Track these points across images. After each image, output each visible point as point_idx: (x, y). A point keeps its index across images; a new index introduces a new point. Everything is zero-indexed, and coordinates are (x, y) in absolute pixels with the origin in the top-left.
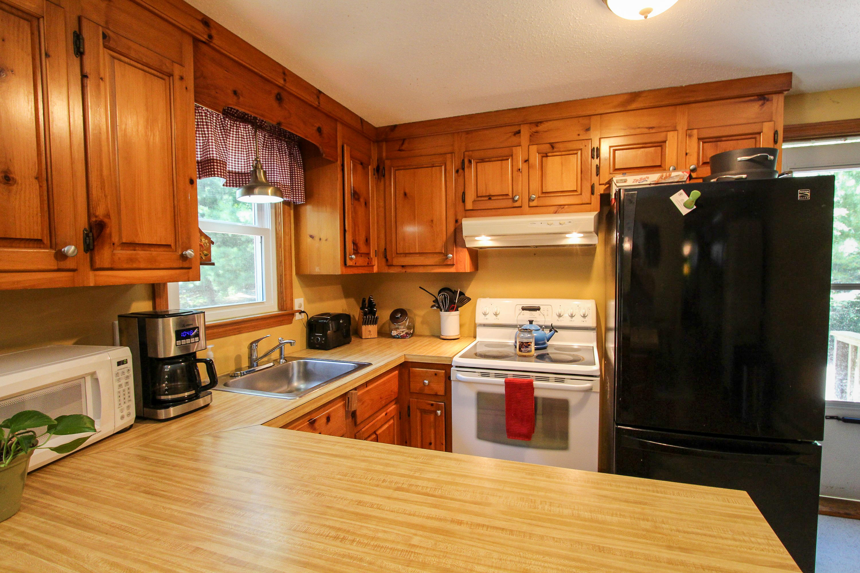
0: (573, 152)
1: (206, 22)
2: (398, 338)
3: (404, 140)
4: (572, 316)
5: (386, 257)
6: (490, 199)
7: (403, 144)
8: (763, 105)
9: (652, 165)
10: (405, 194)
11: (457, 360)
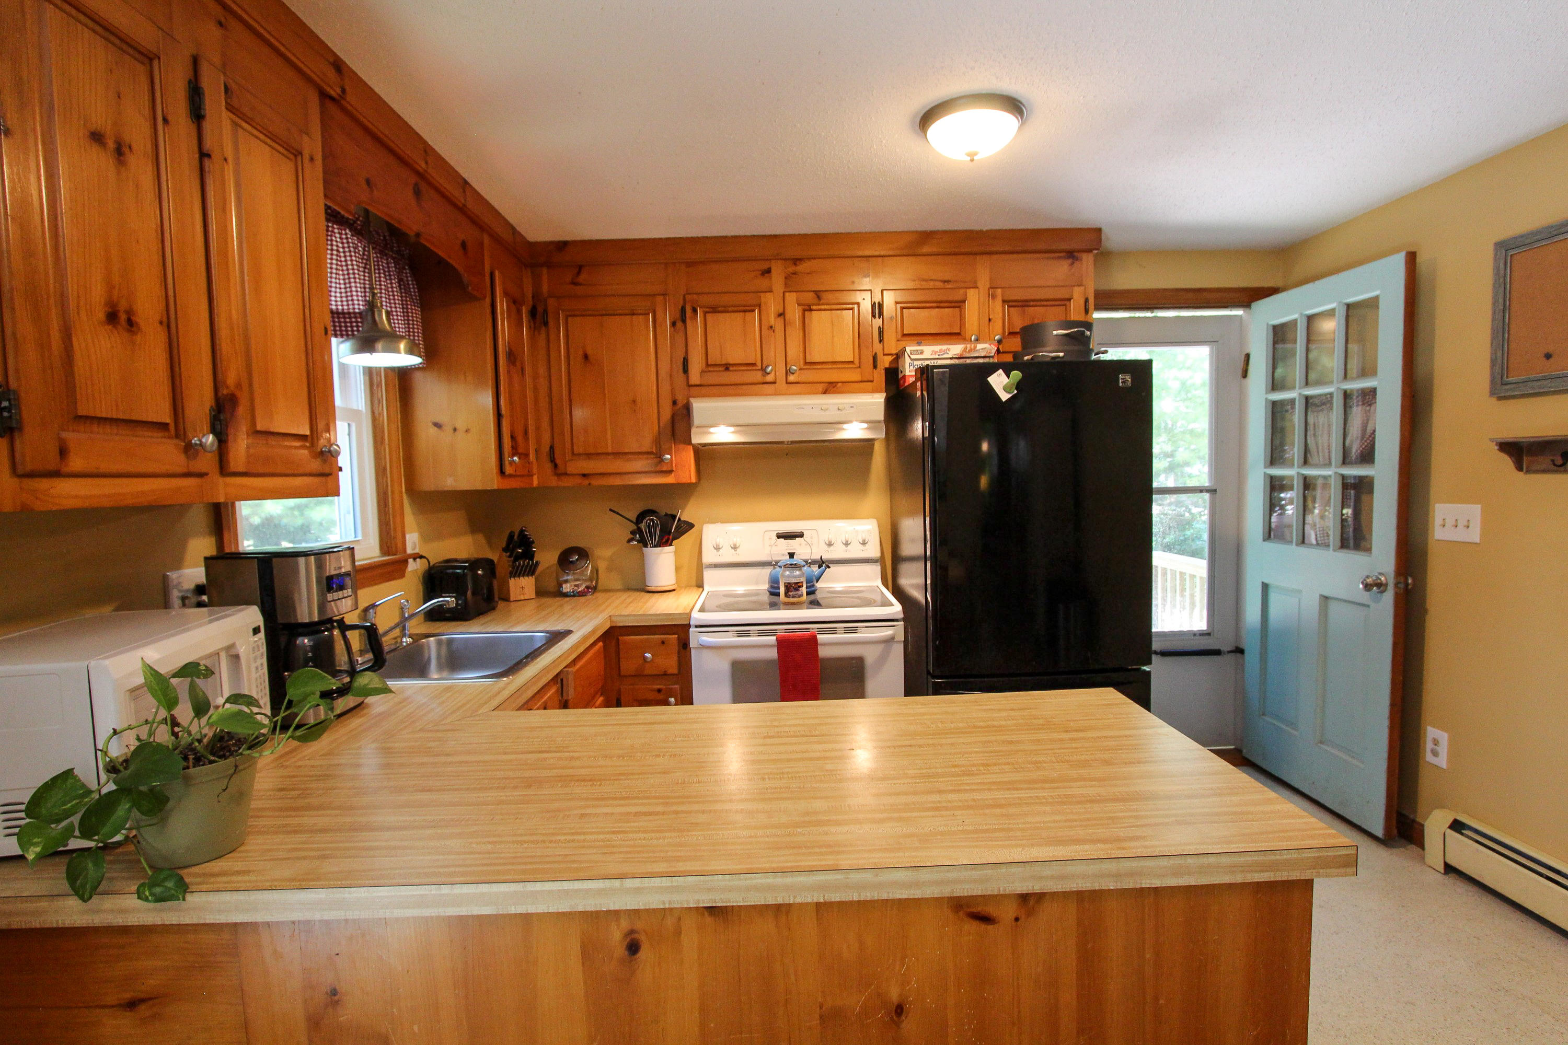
0: (847, 306)
1: (338, 66)
2: (574, 596)
3: (580, 268)
4: (847, 544)
5: (553, 460)
6: (727, 369)
7: (579, 273)
8: (1072, 264)
9: (949, 332)
10: (586, 357)
11: (697, 617)
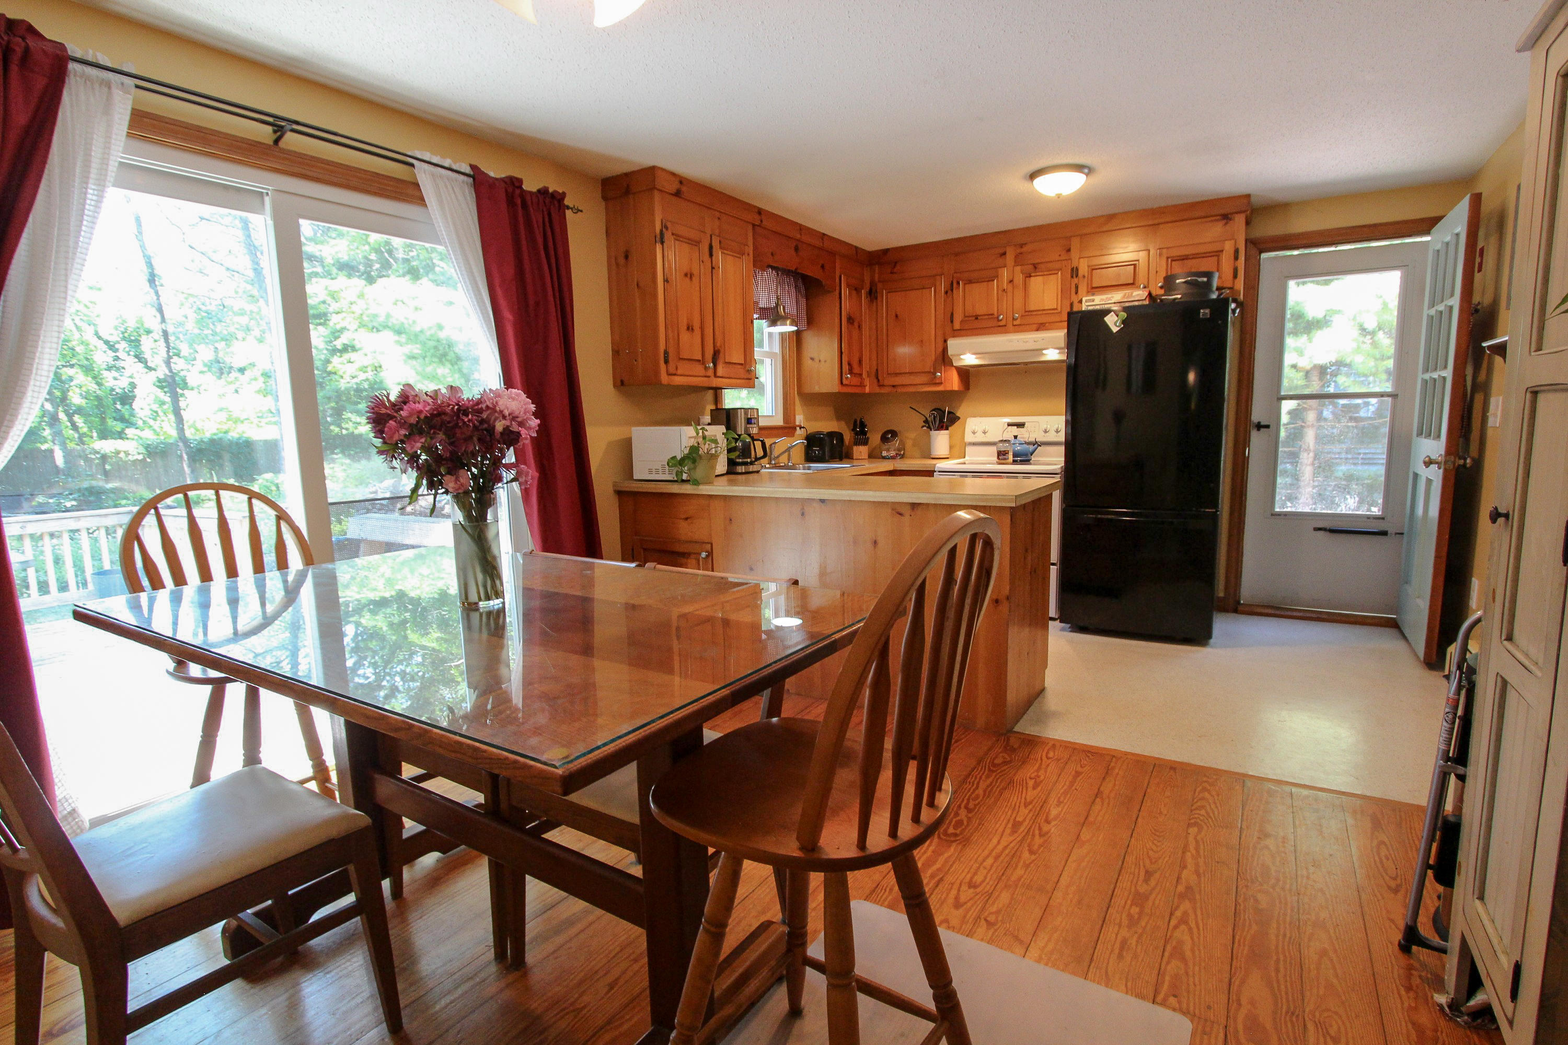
0: (1052, 272)
1: (760, 212)
2: (889, 458)
3: (896, 263)
4: (1048, 432)
5: (877, 378)
6: (977, 318)
7: (895, 267)
8: (1226, 224)
9: (1125, 283)
10: (897, 316)
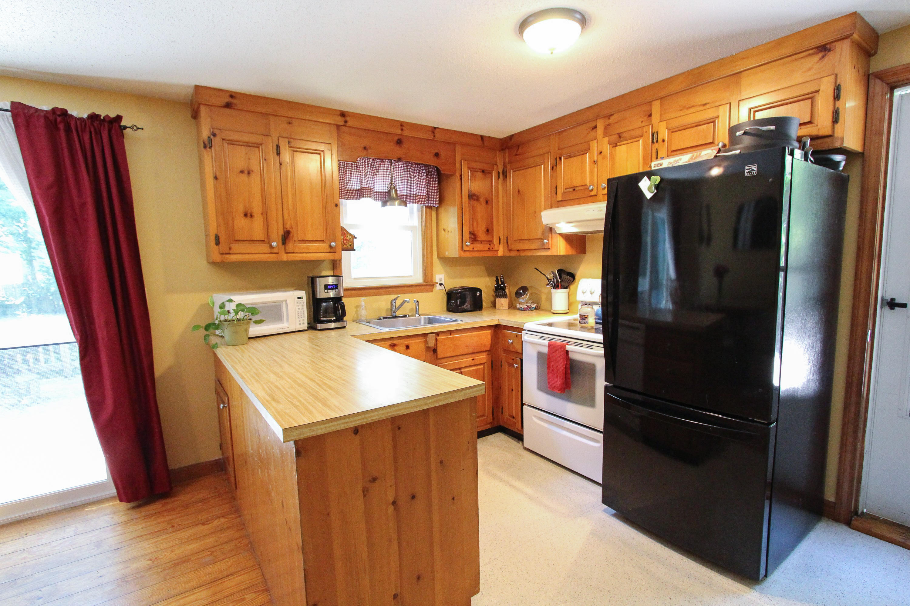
0: (636, 138)
1: (342, 113)
2: (522, 310)
3: (519, 146)
5: (507, 244)
6: (574, 190)
7: (518, 149)
8: (823, 55)
9: (704, 143)
10: (519, 191)
11: (527, 326)
